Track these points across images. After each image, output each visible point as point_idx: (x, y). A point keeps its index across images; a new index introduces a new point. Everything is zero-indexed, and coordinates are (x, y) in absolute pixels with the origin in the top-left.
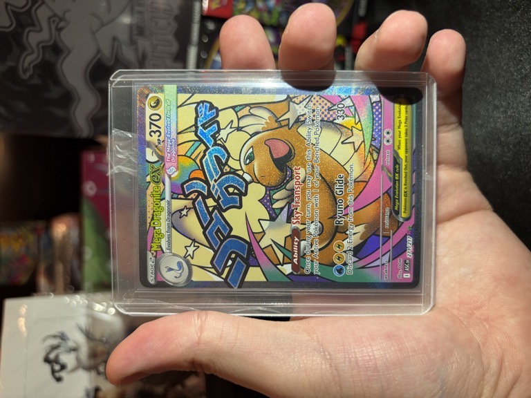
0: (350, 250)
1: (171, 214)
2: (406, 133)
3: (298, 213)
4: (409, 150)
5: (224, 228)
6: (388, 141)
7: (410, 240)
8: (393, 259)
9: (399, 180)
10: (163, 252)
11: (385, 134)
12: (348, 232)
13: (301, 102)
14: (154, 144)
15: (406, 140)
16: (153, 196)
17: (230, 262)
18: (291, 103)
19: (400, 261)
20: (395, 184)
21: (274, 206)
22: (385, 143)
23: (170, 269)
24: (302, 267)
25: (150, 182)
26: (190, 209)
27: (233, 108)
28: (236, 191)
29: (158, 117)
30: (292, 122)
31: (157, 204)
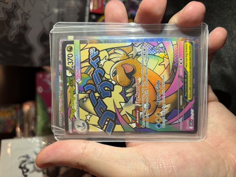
0: (164, 116)
1: (79, 101)
2: (190, 59)
3: (138, 99)
4: (192, 67)
5: (104, 107)
6: (181, 63)
7: (192, 111)
8: (184, 120)
9: (187, 82)
10: (76, 118)
11: (180, 60)
12: (162, 108)
13: (138, 46)
14: (70, 68)
15: (190, 62)
16: (70, 92)
17: (107, 123)
18: (134, 47)
19: (188, 121)
20: (185, 84)
21: (127, 96)
22: (180, 64)
23: (79, 126)
24: (141, 124)
25: (68, 86)
26: (87, 98)
27: (106, 50)
28: (108, 89)
29: (71, 56)
30: (134, 55)
31: (72, 96)
